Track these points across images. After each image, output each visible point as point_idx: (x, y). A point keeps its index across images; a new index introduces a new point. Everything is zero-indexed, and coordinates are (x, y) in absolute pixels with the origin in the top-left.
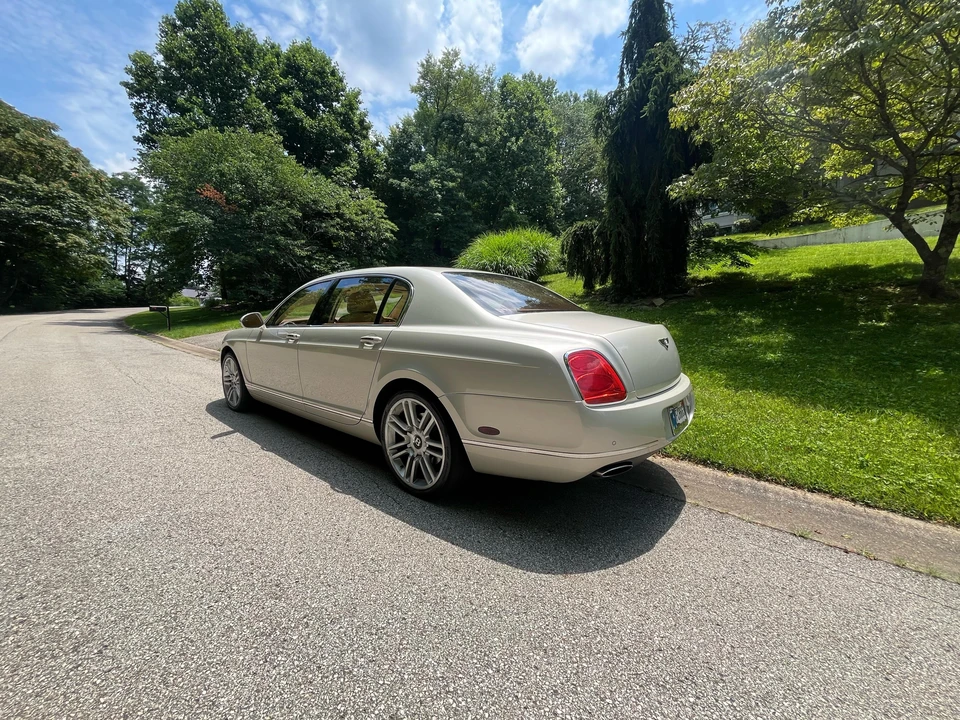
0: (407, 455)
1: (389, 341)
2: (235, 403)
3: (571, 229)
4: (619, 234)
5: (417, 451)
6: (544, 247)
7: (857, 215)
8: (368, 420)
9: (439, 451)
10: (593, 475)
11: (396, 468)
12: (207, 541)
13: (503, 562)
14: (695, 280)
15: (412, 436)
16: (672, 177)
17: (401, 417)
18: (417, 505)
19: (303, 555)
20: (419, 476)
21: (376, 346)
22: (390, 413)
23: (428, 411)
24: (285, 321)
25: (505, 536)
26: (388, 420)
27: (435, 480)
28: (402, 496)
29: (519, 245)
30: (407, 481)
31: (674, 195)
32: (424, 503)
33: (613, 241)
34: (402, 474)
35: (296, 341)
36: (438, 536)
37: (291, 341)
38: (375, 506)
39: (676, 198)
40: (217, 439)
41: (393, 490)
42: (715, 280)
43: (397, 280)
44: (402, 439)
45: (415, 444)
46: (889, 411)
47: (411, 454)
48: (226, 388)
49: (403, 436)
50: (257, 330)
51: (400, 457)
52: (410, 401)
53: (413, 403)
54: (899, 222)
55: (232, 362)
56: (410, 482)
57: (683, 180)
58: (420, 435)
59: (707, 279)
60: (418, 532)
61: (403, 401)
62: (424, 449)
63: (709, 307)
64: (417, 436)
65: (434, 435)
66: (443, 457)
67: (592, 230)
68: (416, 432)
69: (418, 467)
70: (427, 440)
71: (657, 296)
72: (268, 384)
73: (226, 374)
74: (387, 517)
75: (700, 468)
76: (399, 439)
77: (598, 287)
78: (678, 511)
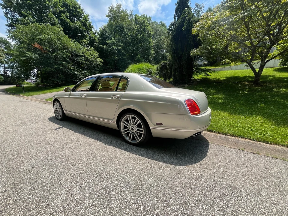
0: (129, 133)
1: (122, 96)
2: (59, 118)
3: (160, 63)
4: (175, 65)
5: (133, 131)
6: (151, 69)
7: (237, 62)
8: (115, 122)
9: (142, 131)
10: (192, 136)
11: (125, 137)
12: (69, 164)
13: (168, 164)
14: (195, 79)
15: (131, 127)
16: (191, 49)
17: (127, 121)
18: (134, 147)
19: (105, 167)
20: (134, 138)
21: (118, 98)
22: (123, 119)
23: (137, 118)
24: (78, 90)
25: (165, 156)
26: (122, 122)
27: (140, 140)
28: (128, 145)
29: (144, 68)
30: (129, 141)
31: (191, 54)
32: (136, 147)
33: (173, 67)
34: (127, 138)
35: (85, 97)
36: (145, 157)
37: (83, 97)
38: (121, 149)
39: (192, 55)
40: (58, 130)
41: (125, 144)
42: (200, 79)
43: (123, 77)
44: (127, 128)
45: (132, 129)
46: (254, 116)
47: (130, 132)
48: (55, 113)
49: (128, 127)
50: (68, 93)
51: (126, 133)
52: (130, 115)
53: (131, 116)
54: (250, 65)
55: (58, 104)
56: (130, 141)
57: (195, 50)
58: (134, 126)
59: (198, 79)
60: (138, 156)
61: (128, 116)
62: (135, 130)
63: (200, 87)
64: (132, 127)
65: (139, 126)
66: (143, 133)
67: (166, 64)
68: (132, 125)
69: (133, 136)
70: (137, 127)
71: (186, 84)
72: (74, 111)
73: (55, 108)
74: (126, 152)
75: (209, 133)
76: (125, 127)
77: (167, 81)
78: (208, 145)
